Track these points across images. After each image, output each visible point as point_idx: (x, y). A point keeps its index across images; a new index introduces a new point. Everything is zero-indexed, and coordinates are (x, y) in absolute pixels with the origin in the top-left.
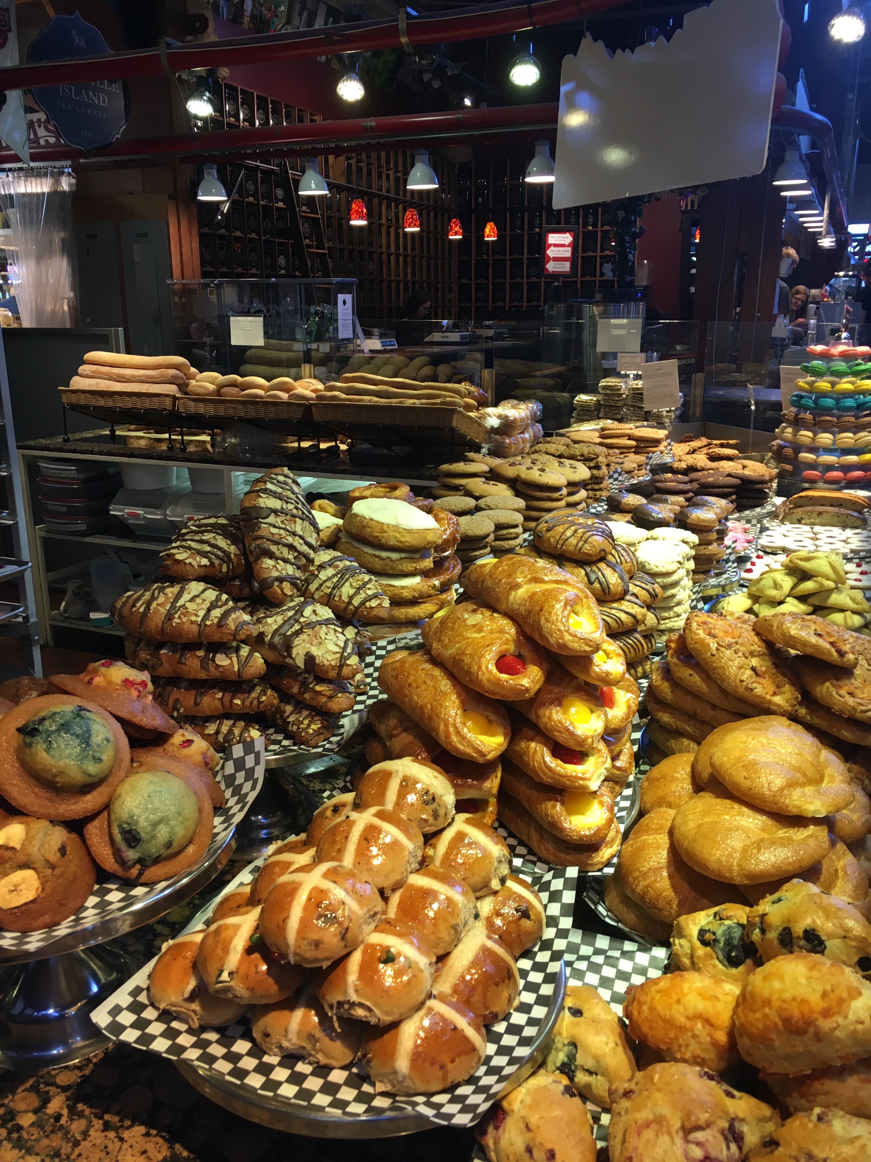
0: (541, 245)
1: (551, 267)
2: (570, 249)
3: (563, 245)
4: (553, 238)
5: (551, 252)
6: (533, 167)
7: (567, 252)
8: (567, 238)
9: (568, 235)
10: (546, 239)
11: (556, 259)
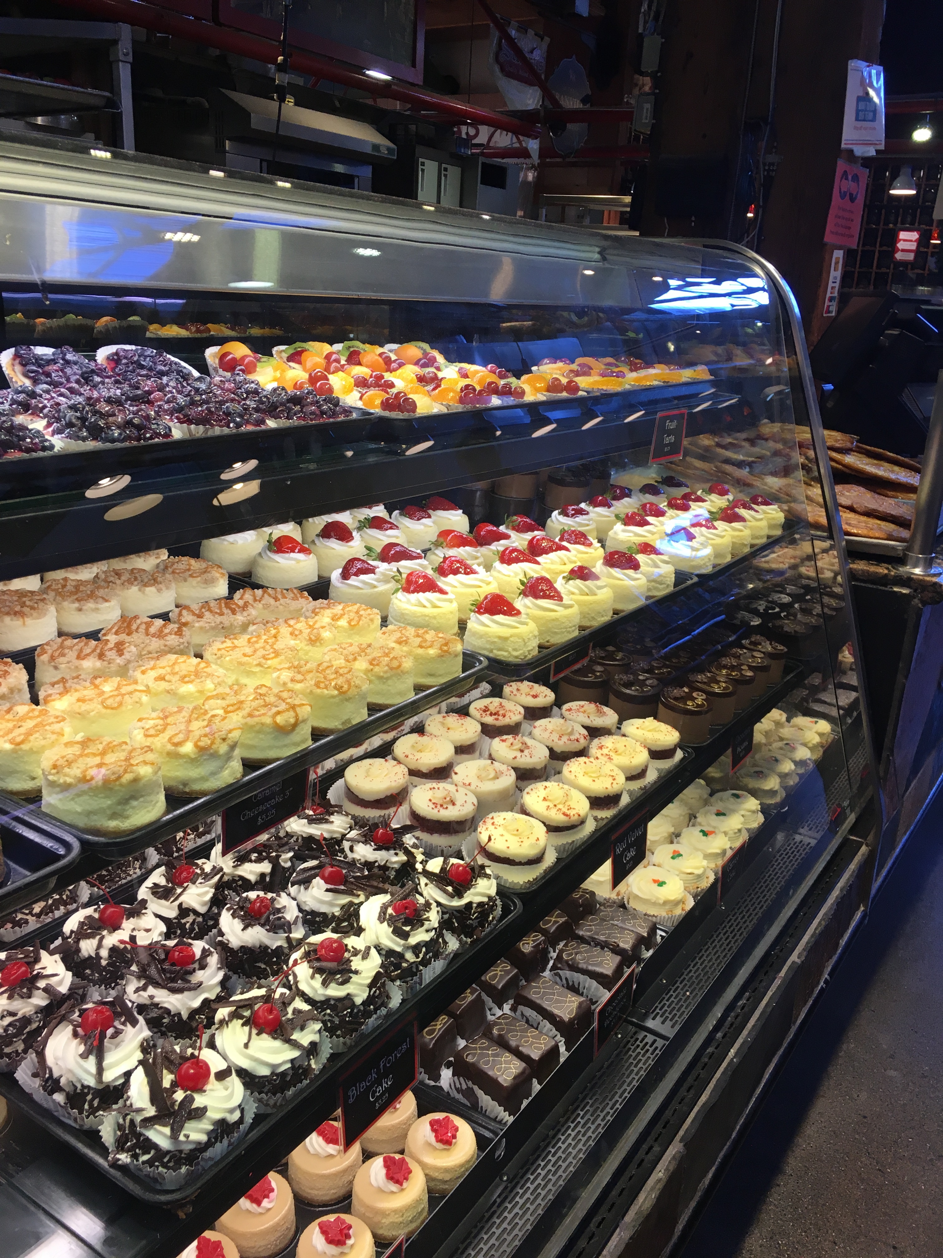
0: (894, 239)
1: (899, 256)
2: (915, 244)
3: (911, 241)
4: (903, 235)
5: (900, 245)
6: (897, 183)
7: (913, 246)
8: (915, 236)
9: (915, 233)
10: (898, 236)
11: (903, 250)
